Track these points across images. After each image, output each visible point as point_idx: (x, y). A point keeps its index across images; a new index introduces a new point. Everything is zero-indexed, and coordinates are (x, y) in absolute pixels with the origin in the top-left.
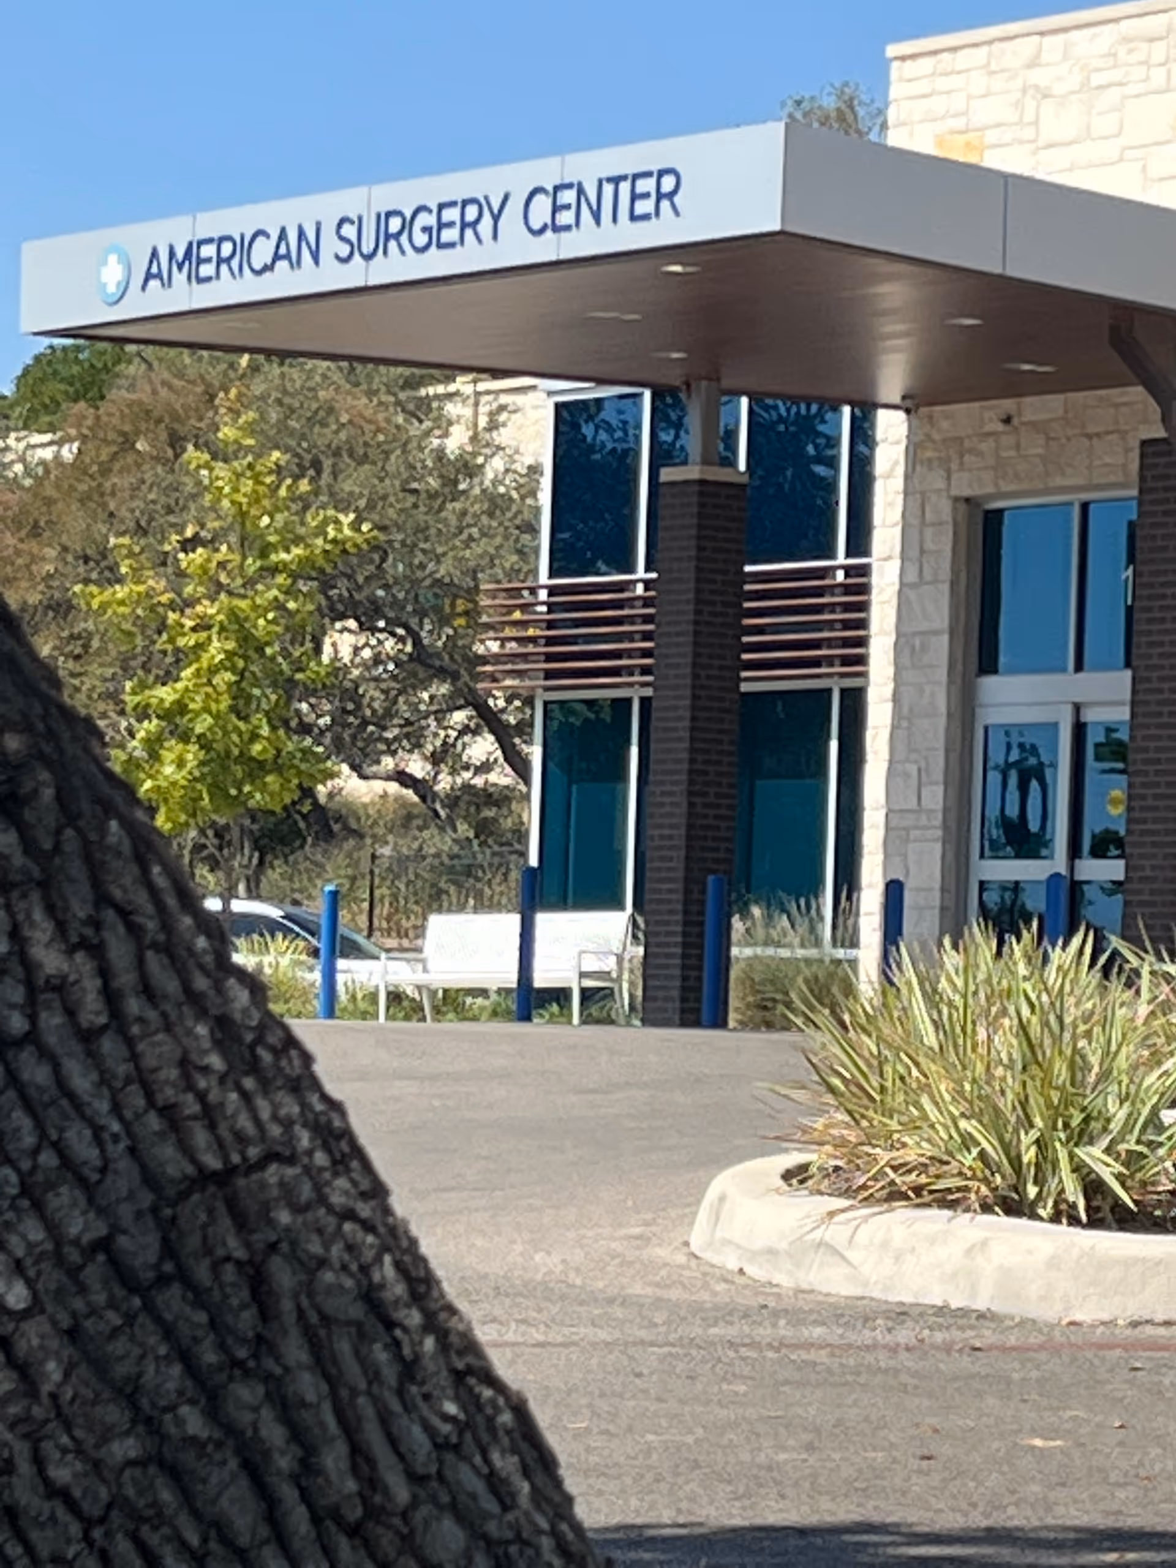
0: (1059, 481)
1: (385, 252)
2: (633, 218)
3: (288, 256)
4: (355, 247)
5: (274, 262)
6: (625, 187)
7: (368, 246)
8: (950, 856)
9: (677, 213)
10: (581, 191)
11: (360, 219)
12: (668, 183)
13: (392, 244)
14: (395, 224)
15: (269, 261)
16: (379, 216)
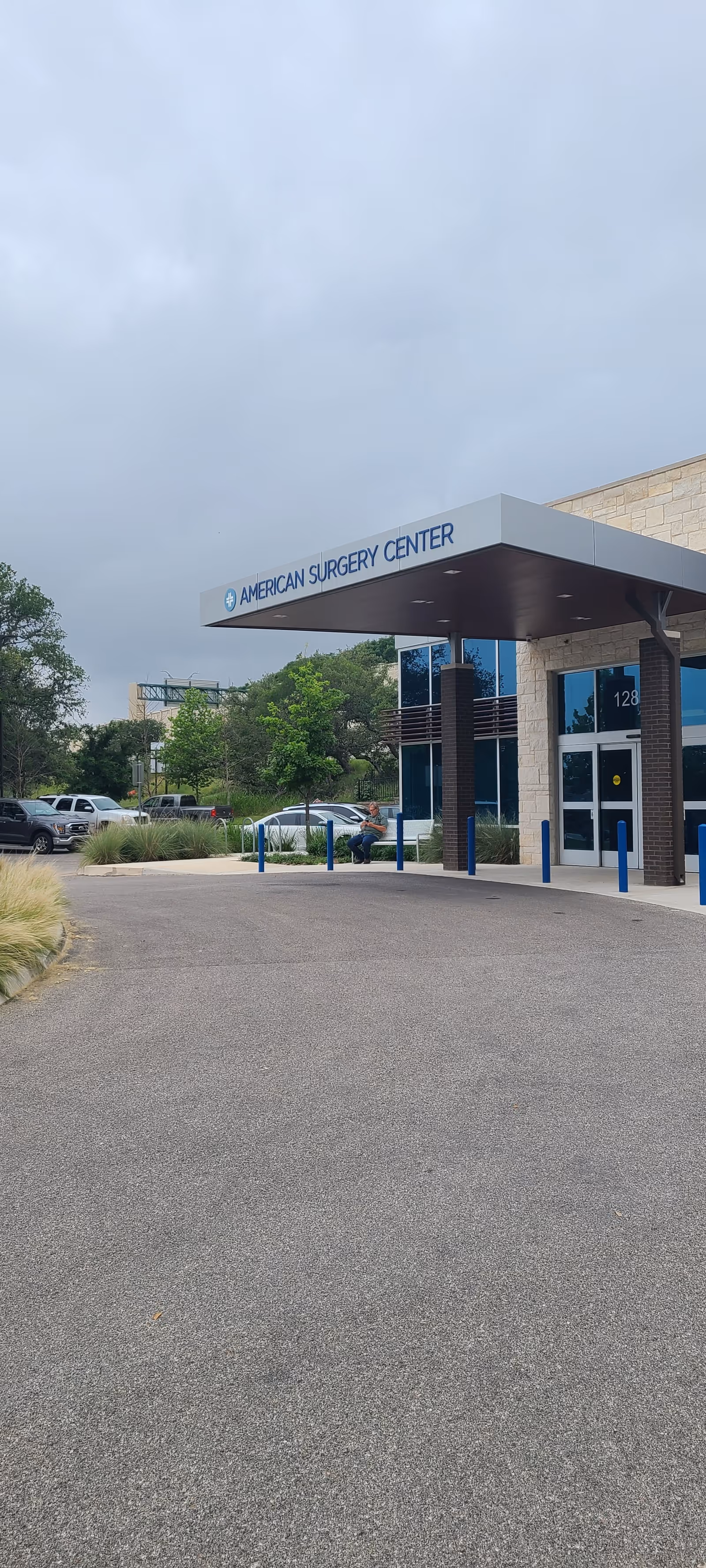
0: (589, 663)
1: (329, 578)
2: (432, 547)
3: (292, 584)
4: (317, 577)
5: (287, 587)
6: (428, 535)
7: (322, 576)
8: (552, 801)
9: (452, 542)
10: (409, 540)
11: (319, 565)
12: (447, 530)
13: (331, 573)
14: (332, 566)
15: (285, 587)
16: (326, 563)
